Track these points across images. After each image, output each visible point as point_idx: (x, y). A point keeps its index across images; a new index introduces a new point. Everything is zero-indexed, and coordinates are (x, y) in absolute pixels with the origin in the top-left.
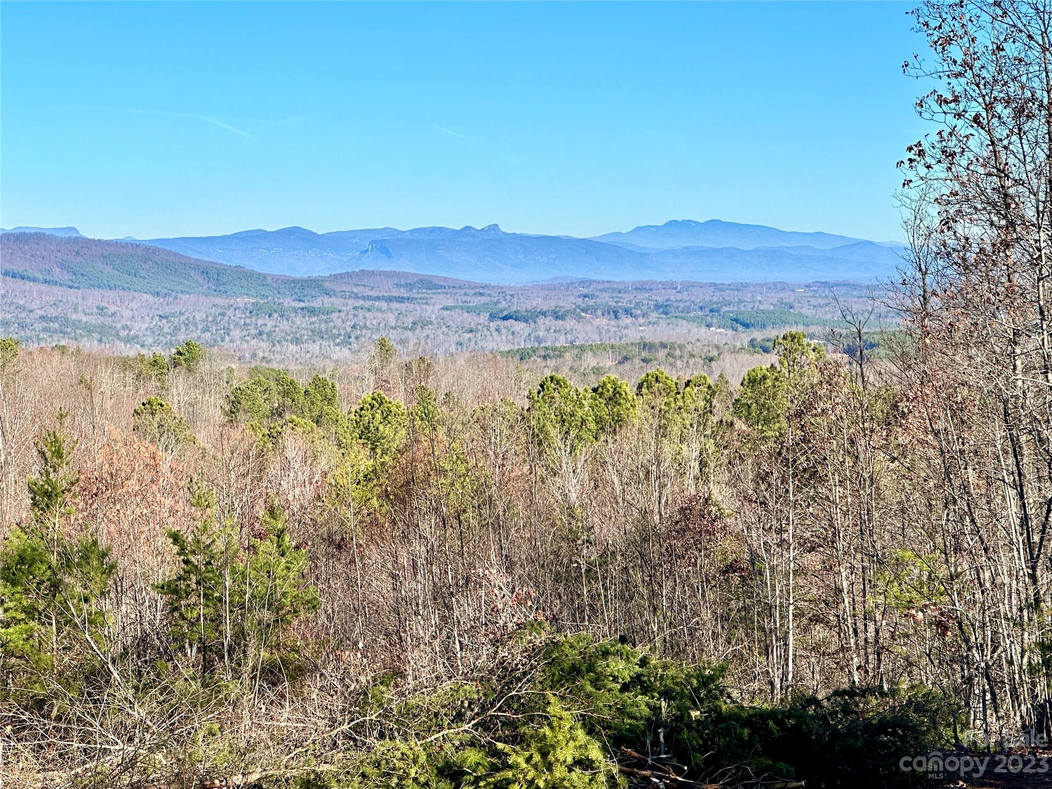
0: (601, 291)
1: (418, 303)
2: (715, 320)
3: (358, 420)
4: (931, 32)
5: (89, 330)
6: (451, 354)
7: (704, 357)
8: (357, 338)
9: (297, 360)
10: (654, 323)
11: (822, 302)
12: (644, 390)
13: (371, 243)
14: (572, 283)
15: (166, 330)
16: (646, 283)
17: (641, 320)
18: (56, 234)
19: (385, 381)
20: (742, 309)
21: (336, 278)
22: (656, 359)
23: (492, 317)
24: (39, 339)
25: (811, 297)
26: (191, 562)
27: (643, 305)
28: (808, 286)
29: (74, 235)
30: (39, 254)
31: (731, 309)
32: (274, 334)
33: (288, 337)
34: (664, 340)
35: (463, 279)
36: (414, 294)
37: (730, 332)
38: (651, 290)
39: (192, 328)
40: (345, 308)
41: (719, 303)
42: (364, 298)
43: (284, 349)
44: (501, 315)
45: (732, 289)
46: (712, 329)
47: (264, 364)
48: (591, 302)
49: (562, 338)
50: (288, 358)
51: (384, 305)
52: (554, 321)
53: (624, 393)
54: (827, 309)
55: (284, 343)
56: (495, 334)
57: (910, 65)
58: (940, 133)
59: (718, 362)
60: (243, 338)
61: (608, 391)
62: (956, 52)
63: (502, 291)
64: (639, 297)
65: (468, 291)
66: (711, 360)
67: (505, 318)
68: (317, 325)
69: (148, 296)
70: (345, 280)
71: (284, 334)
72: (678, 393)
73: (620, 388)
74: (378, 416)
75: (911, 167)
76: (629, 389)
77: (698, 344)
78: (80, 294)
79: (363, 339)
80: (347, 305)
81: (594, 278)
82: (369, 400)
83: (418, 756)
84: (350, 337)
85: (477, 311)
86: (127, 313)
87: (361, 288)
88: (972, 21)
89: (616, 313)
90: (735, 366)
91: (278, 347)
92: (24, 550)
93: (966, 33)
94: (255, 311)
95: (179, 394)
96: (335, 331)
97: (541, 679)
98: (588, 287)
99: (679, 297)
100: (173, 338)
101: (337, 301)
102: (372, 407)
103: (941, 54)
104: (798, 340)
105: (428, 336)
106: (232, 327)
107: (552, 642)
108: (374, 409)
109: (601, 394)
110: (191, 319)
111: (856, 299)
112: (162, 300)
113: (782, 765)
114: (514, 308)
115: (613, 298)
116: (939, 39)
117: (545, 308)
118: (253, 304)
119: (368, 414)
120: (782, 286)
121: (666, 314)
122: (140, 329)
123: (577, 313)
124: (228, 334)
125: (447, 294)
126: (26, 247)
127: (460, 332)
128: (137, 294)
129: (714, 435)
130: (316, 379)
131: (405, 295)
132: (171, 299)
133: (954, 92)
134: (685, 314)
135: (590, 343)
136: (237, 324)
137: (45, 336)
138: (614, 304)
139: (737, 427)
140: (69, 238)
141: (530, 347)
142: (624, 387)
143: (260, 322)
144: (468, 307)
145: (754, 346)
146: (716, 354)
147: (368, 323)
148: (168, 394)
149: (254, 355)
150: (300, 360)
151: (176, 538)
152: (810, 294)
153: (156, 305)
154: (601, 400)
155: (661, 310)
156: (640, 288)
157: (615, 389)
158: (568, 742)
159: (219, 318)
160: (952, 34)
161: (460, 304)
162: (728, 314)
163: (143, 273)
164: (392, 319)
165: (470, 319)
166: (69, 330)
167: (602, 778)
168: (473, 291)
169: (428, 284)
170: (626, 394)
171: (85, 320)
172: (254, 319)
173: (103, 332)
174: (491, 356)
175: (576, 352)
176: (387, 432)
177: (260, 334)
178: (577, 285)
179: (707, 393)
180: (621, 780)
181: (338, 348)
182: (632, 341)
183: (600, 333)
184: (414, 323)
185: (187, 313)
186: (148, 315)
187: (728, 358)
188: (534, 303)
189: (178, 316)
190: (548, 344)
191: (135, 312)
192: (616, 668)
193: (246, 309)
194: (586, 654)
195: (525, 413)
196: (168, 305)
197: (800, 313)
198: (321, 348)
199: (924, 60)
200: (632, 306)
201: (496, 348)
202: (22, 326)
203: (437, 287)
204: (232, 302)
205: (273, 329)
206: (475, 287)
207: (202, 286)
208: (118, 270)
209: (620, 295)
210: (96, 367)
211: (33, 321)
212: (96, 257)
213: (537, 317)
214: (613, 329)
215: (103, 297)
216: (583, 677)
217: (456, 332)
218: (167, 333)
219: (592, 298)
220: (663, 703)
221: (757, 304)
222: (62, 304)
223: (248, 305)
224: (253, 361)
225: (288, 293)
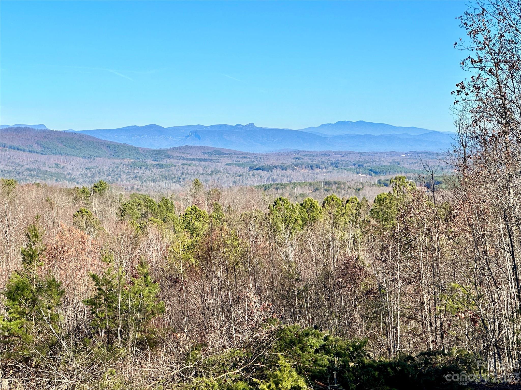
0: (305, 156)
1: (214, 162)
2: (361, 170)
3: (184, 220)
4: (468, 27)
5: (51, 175)
6: (231, 187)
7: (355, 188)
8: (184, 179)
9: (154, 190)
10: (331, 172)
11: (414, 161)
12: (326, 205)
13: (191, 132)
14: (290, 152)
15: (89, 175)
16: (327, 152)
17: (324, 170)
18: (35, 128)
19: (198, 200)
20: (374, 165)
21: (173, 149)
22: (332, 190)
23: (251, 169)
24: (26, 180)
25: (408, 159)
26: (102, 290)
27: (325, 163)
28: (407, 153)
29: (43, 128)
30: (26, 137)
31: (369, 165)
32: (143, 177)
33: (150, 179)
34: (336, 180)
35: (236, 150)
36: (212, 157)
37: (368, 176)
38: (329, 155)
39: (102, 174)
40: (177, 164)
41: (363, 162)
42: (187, 159)
43: (148, 185)
44: (255, 168)
45: (369, 155)
46: (359, 175)
47: (138, 192)
48: (299, 161)
49: (285, 179)
50: (150, 189)
51: (197, 163)
52: (281, 171)
53: (316, 206)
54: (416, 165)
55: (148, 181)
56: (252, 177)
57: (458, 44)
58: (472, 77)
59: (363, 191)
60: (127, 179)
61: (308, 205)
62: (480, 37)
63: (255, 156)
64: (323, 159)
65: (238, 156)
66: (359, 190)
67: (257, 169)
68: (164, 173)
69: (80, 158)
70: (178, 151)
71: (147, 177)
72: (343, 206)
73: (314, 203)
74: (194, 218)
75: (458, 94)
76: (318, 204)
77: (353, 182)
78: (46, 157)
79: (187, 180)
80: (179, 163)
81: (301, 150)
82: (190, 210)
83: (214, 385)
84: (180, 179)
85: (243, 166)
86: (70, 167)
87: (186, 155)
88: (488, 22)
89: (312, 166)
90: (371, 193)
91: (145, 184)
92: (19, 284)
93: (485, 28)
94: (133, 166)
95: (96, 207)
96: (173, 176)
97: (275, 347)
98: (298, 154)
99: (343, 159)
100: (93, 179)
101: (174, 161)
102: (191, 213)
103: (473, 39)
104: (402, 180)
105: (219, 178)
106: (122, 174)
107: (281, 329)
109: (305, 207)
110: (101, 170)
111: (431, 160)
112: (87, 160)
114: (261, 164)
115: (310, 159)
116: (472, 31)
117: (277, 165)
118: (132, 162)
119: (189, 216)
120: (395, 154)
121: (337, 167)
122: (76, 174)
123: (293, 167)
124: (120, 177)
125: (228, 157)
126: (20, 134)
127: (235, 176)
128: (75, 157)
129: (360, 227)
130: (164, 199)
131: (208, 158)
132: (92, 160)
133: (479, 57)
134: (346, 167)
135: (299, 181)
136: (124, 172)
137: (29, 178)
138: (311, 162)
139: (372, 223)
140: (41, 130)
141: (269, 183)
142: (316, 203)
143: (136, 171)
144: (239, 164)
145: (380, 183)
146: (361, 187)
147: (189, 172)
148: (90, 207)
149: (133, 188)
151: (94, 277)
152: (408, 157)
153: (84, 163)
154: (304, 210)
155: (334, 165)
156: (324, 154)
157: (311, 204)
158: (288, 378)
159: (115, 169)
160: (478, 29)
161: (235, 162)
162: (367, 167)
163: (78, 147)
164: (201, 170)
165: (240, 170)
166: (41, 175)
168: (241, 156)
169: (219, 153)
171: (49, 170)
172: (132, 170)
173: (58, 176)
174: (250, 188)
175: (292, 186)
176: (198, 225)
177: (136, 177)
178: (292, 153)
179: (357, 206)
181: (174, 184)
182: (320, 180)
183: (304, 177)
184: (212, 172)
185: (99, 167)
186: (80, 168)
187: (367, 189)
188: (272, 162)
189: (95, 168)
190: (278, 182)
191: (74, 166)
192: (312, 342)
193: (129, 165)
194: (297, 334)
195: (267, 216)
196: (90, 163)
197: (403, 167)
198: (166, 184)
199: (464, 41)
200: (320, 163)
201: (252, 184)
202: (18, 173)
203: (223, 154)
204: (122, 161)
205: (142, 175)
206: (242, 154)
207: (107, 153)
208: (65, 146)
209: (314, 158)
210: (54, 193)
211: (23, 171)
212: (54, 139)
213: (273, 168)
214: (310, 175)
215: (58, 159)
216: (296, 346)
217: (233, 176)
218: (90, 177)
219: (300, 159)
220: (336, 359)
221: (382, 162)
222: (37, 162)
223: (130, 163)
224: (132, 190)
225: (149, 157)
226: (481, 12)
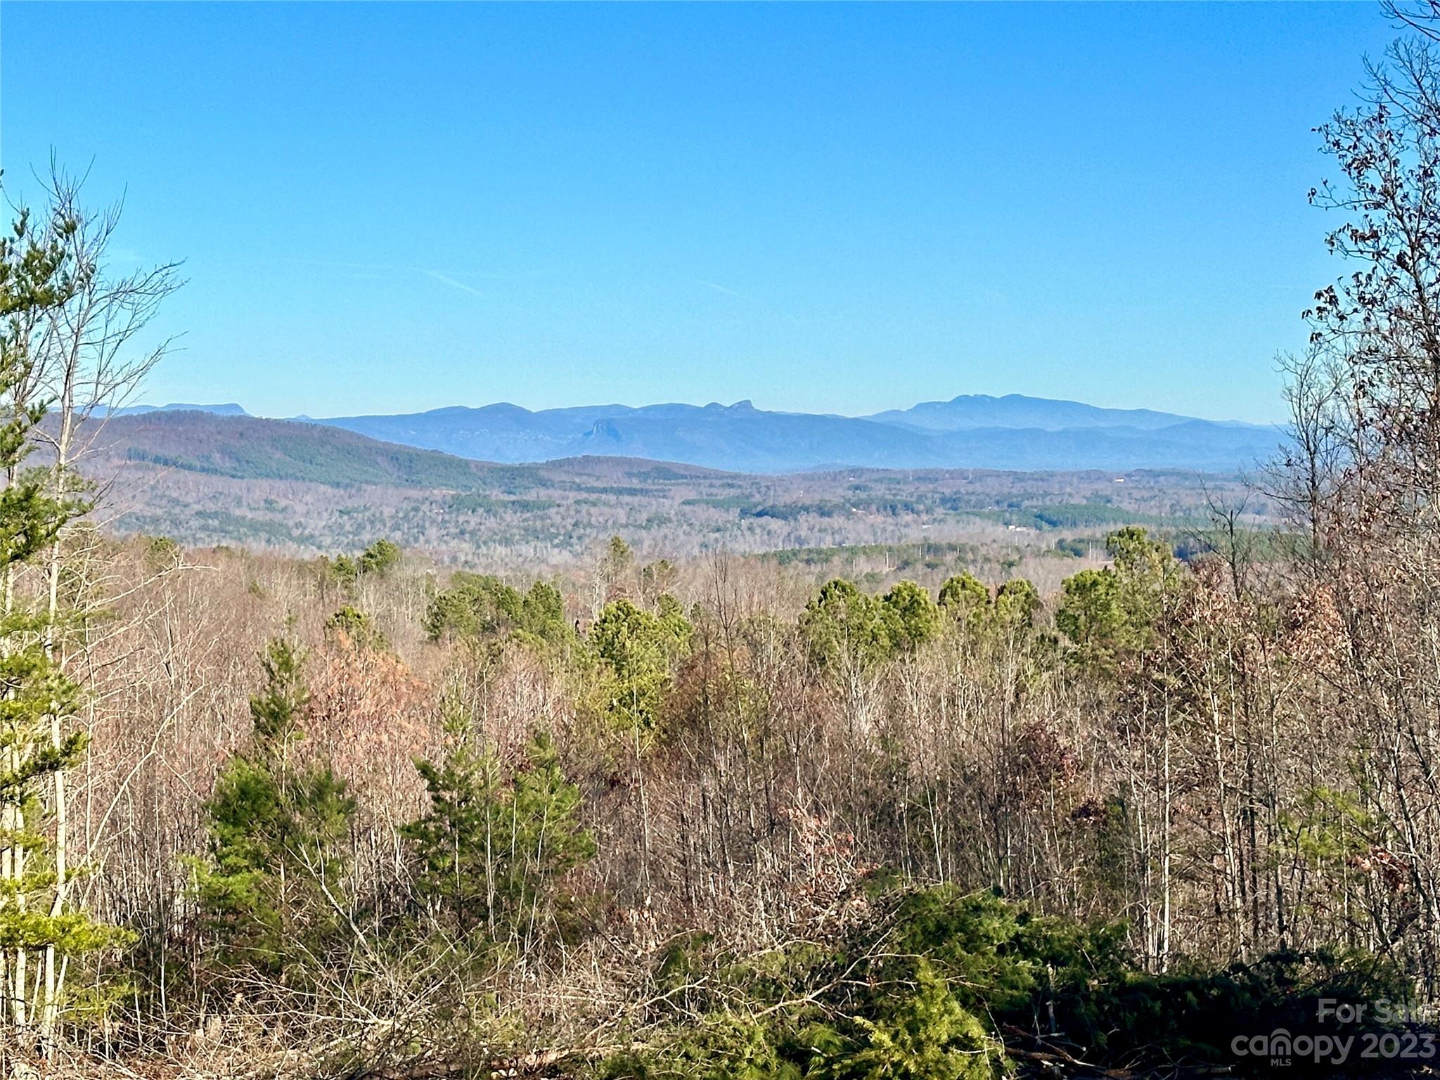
0: (876, 481)
1: (654, 496)
2: (1015, 517)
3: (600, 635)
4: (1344, 153)
5: (255, 528)
6: (695, 558)
7: (1001, 561)
8: (579, 538)
9: (506, 564)
10: (941, 521)
11: (1147, 494)
12: (948, 598)
13: (597, 423)
14: (841, 472)
15: (348, 528)
16: (931, 471)
17: (924, 517)
18: (217, 413)
19: (619, 589)
20: (1048, 503)
21: (554, 465)
22: (944, 564)
23: (744, 513)
24: (195, 540)
25: (1132, 488)
26: (443, 799)
27: (927, 498)
28: (1129, 475)
29: (238, 414)
30: (195, 436)
31: (1034, 502)
32: (479, 533)
33: (495, 537)
34: (953, 540)
35: (708, 467)
36: (649, 485)
37: (1033, 532)
38: (937, 480)
39: (378, 526)
40: (564, 503)
41: (1019, 495)
42: (588, 490)
43: (491, 552)
44: (754, 511)
45: (1036, 480)
46: (1011, 527)
47: (467, 570)
48: (863, 495)
49: (829, 539)
50: (496, 562)
51: (612, 498)
52: (818, 519)
53: (922, 602)
54: (1152, 503)
55: (490, 543)
56: (747, 533)
57: (1318, 193)
58: (1356, 276)
59: (1020, 567)
60: (440, 539)
61: (904, 599)
62: (1373, 177)
63: (755, 482)
64: (922, 488)
65: (714, 481)
66: (1011, 565)
67: (760, 515)
68: (531, 523)
69: (327, 486)
70: (566, 468)
71: (490, 534)
72: (989, 602)
73: (919, 595)
74: (624, 630)
75: (1321, 317)
76: (929, 596)
77: (995, 546)
78: (244, 485)
79: (587, 541)
80: (568, 498)
81: (868, 466)
82: (614, 610)
83: (753, 1032)
84: (571, 537)
85: (726, 506)
86: (300, 508)
87: (585, 478)
88: (1392, 141)
89: (893, 508)
90: (1040, 572)
91: (484, 550)
92: (247, 783)
93: (1386, 155)
94: (455, 505)
95: (369, 606)
96: (552, 530)
97: (900, 939)
98: (860, 477)
99: (970, 488)
100: (356, 538)
101: (556, 494)
102: (617, 618)
103: (1356, 180)
104: (1138, 538)
105: (666, 537)
106: (427, 524)
107: (911, 894)
108: (620, 621)
109: (896, 604)
110: (378, 515)
111: (1188, 492)
112: (342, 492)
113: (1203, 1046)
114: (770, 503)
115: (890, 490)
116: (1353, 162)
117: (808, 502)
118: (453, 497)
119: (611, 628)
120: (1097, 476)
121: (955, 509)
122: (316, 527)
123: (844, 509)
124: (423, 534)
125: (689, 485)
126: (180, 428)
127: (705, 531)
128: (313, 485)
129: (1033, 654)
130: (538, 586)
131: (638, 487)
132: (353, 491)
133: (1372, 226)
134: (977, 509)
135: (863, 544)
136: (433, 522)
137: (203, 536)
138: (892, 497)
139: (1061, 644)
140: (232, 417)
141: (790, 549)
142: (923, 594)
143: (461, 519)
144: (713, 502)
145: (1063, 549)
146: (1017, 558)
147: (593, 519)
148: (356, 605)
149: (454, 559)
150: (510, 565)
151: (425, 771)
152: (1131, 485)
153: (336, 499)
154: (896, 611)
155: (949, 505)
156: (923, 477)
157: (912, 597)
158: (942, 1016)
159: (412, 514)
160: (1368, 156)
161: (705, 497)
162: (1030, 510)
163: (320, 459)
164: (622, 516)
165: (718, 516)
166: (231, 528)
167: (986, 1060)
168: (720, 482)
169: (666, 473)
170: (926, 603)
171: (250, 515)
172: (454, 515)
173: (273, 531)
174: (742, 560)
175: (846, 555)
176: (635, 649)
177: (462, 533)
178: (846, 474)
179: (1025, 602)
180: (1007, 1063)
181: (556, 550)
182: (914, 542)
183: (875, 534)
184: (649, 520)
185: (373, 508)
186: (326, 510)
187: (1031, 563)
188: (795, 497)
189: (363, 511)
190: (812, 546)
191: (310, 506)
192: (991, 927)
193: (445, 503)
194: (953, 908)
195: (804, 626)
196: (350, 497)
197: (1119, 509)
198: (535, 550)
199: (1334, 187)
200: (913, 499)
201: (748, 550)
202: (176, 523)
203: (677, 476)
204: (428, 493)
205: (477, 528)
206: (722, 478)
207: (391, 476)
208: (290, 456)
209: (898, 487)
210: (270, 571)
211: (188, 517)
212: (263, 439)
213: (799, 513)
214: (890, 528)
215: (272, 488)
216: (950, 937)
217: (700, 531)
218: (349, 532)
219: (865, 491)
220: (1050, 969)
221: (1066, 497)
222: (222, 497)
223: (448, 498)
224: (453, 566)
225: (495, 483)
226: (1376, 115)
